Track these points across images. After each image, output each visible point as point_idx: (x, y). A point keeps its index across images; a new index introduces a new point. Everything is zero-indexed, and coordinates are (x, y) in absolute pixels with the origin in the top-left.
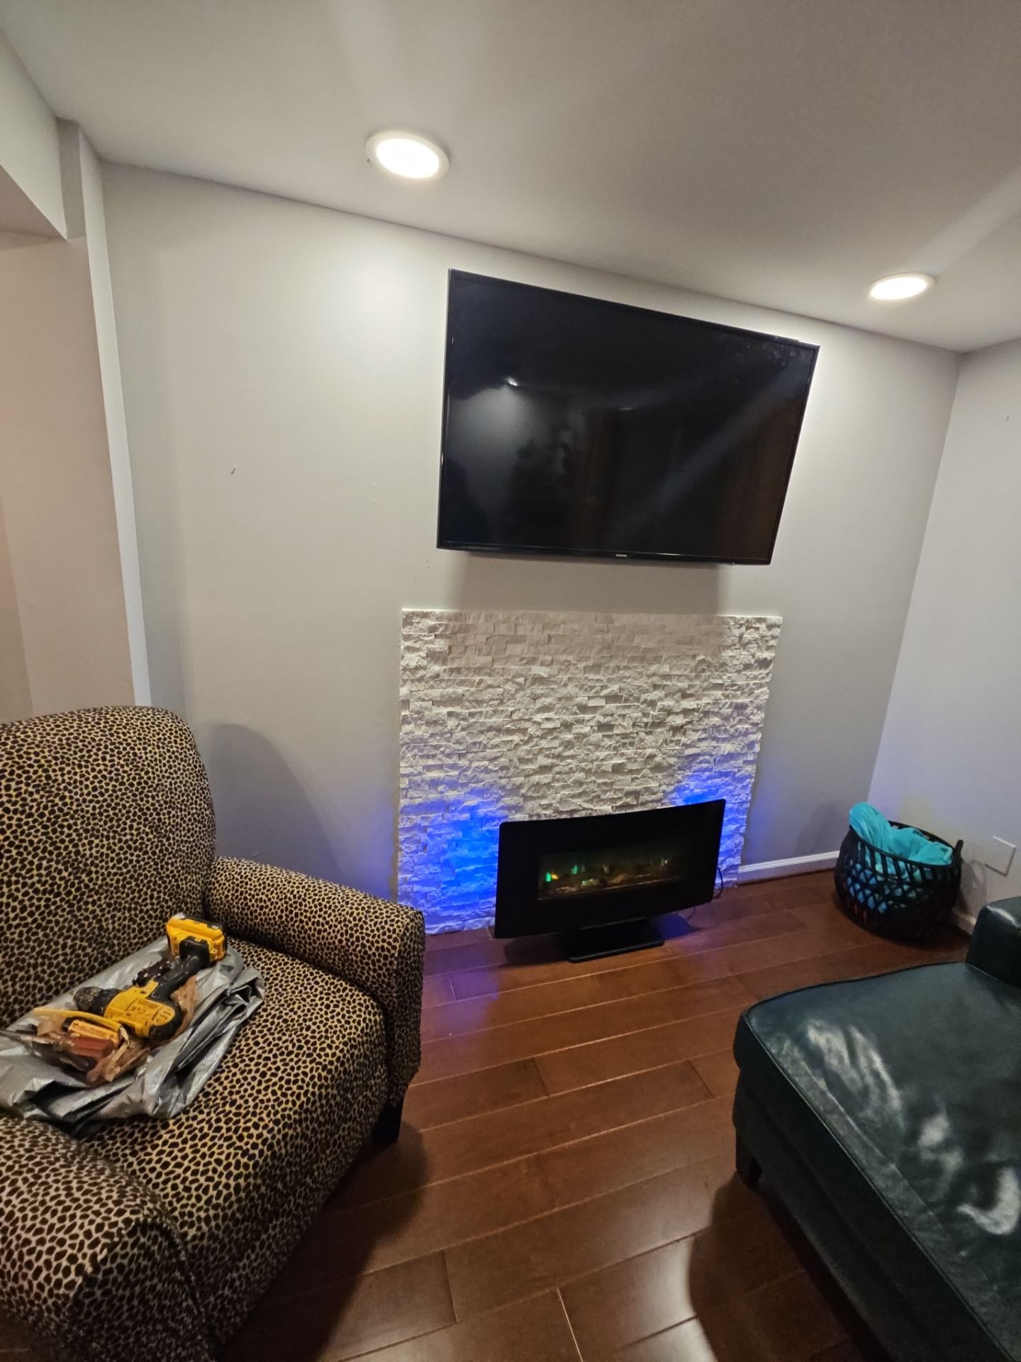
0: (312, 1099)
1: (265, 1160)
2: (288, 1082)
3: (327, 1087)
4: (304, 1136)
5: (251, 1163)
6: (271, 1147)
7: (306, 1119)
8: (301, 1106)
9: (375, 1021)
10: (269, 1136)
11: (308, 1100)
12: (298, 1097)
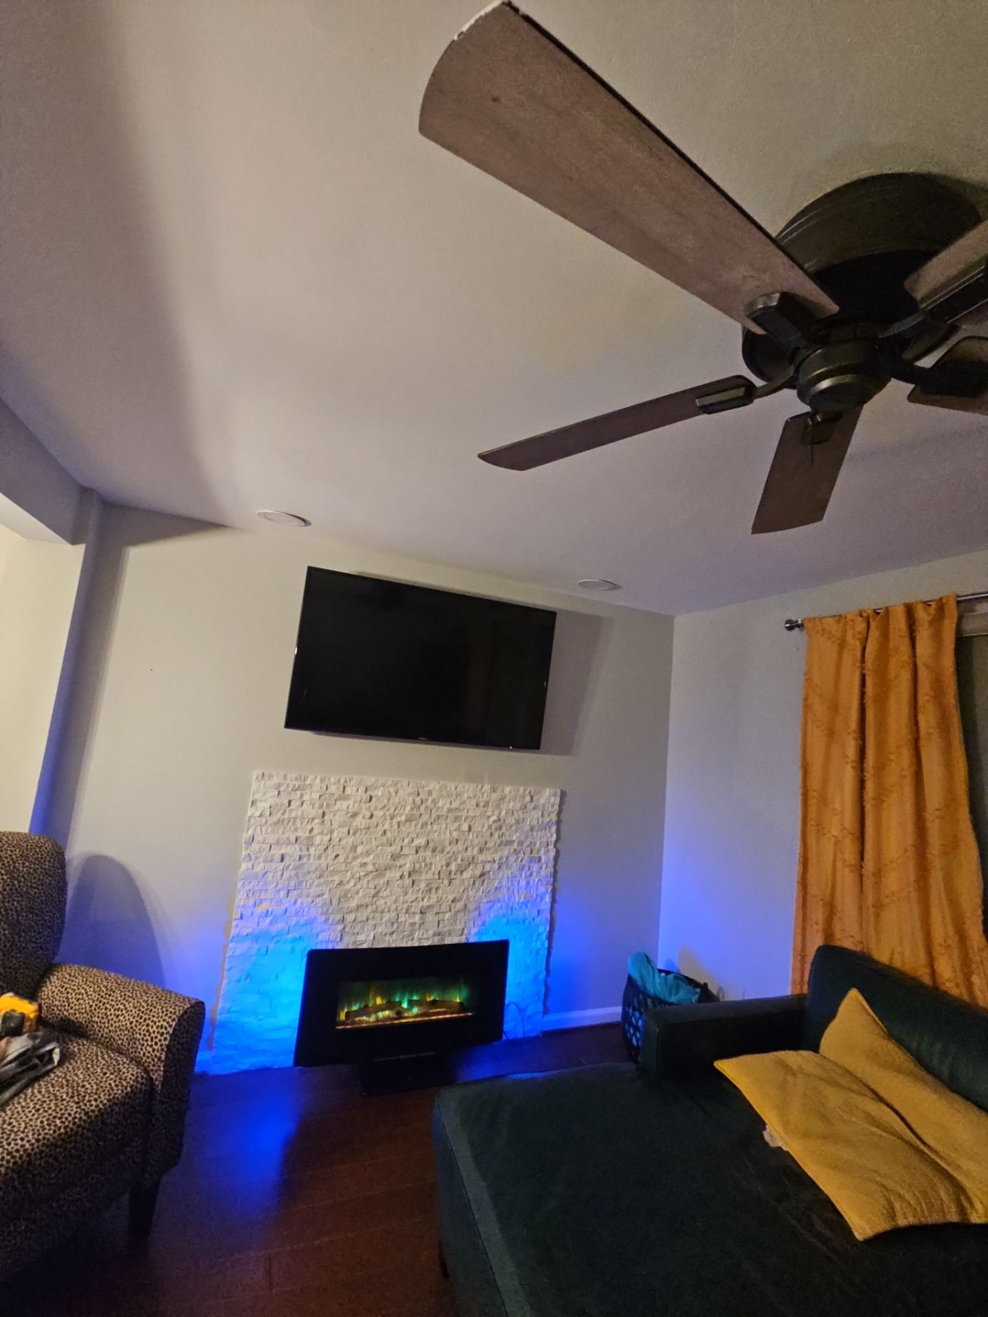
0: (70, 1133)
1: (22, 1163)
2: (55, 1117)
3: (84, 1128)
4: (56, 1159)
5: (12, 1160)
6: (29, 1155)
7: (61, 1146)
8: (60, 1135)
9: (141, 1089)
10: (30, 1148)
11: (66, 1133)
12: (59, 1128)
